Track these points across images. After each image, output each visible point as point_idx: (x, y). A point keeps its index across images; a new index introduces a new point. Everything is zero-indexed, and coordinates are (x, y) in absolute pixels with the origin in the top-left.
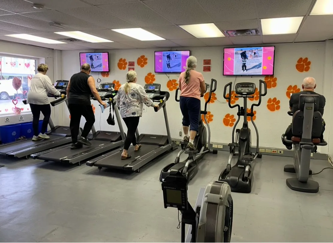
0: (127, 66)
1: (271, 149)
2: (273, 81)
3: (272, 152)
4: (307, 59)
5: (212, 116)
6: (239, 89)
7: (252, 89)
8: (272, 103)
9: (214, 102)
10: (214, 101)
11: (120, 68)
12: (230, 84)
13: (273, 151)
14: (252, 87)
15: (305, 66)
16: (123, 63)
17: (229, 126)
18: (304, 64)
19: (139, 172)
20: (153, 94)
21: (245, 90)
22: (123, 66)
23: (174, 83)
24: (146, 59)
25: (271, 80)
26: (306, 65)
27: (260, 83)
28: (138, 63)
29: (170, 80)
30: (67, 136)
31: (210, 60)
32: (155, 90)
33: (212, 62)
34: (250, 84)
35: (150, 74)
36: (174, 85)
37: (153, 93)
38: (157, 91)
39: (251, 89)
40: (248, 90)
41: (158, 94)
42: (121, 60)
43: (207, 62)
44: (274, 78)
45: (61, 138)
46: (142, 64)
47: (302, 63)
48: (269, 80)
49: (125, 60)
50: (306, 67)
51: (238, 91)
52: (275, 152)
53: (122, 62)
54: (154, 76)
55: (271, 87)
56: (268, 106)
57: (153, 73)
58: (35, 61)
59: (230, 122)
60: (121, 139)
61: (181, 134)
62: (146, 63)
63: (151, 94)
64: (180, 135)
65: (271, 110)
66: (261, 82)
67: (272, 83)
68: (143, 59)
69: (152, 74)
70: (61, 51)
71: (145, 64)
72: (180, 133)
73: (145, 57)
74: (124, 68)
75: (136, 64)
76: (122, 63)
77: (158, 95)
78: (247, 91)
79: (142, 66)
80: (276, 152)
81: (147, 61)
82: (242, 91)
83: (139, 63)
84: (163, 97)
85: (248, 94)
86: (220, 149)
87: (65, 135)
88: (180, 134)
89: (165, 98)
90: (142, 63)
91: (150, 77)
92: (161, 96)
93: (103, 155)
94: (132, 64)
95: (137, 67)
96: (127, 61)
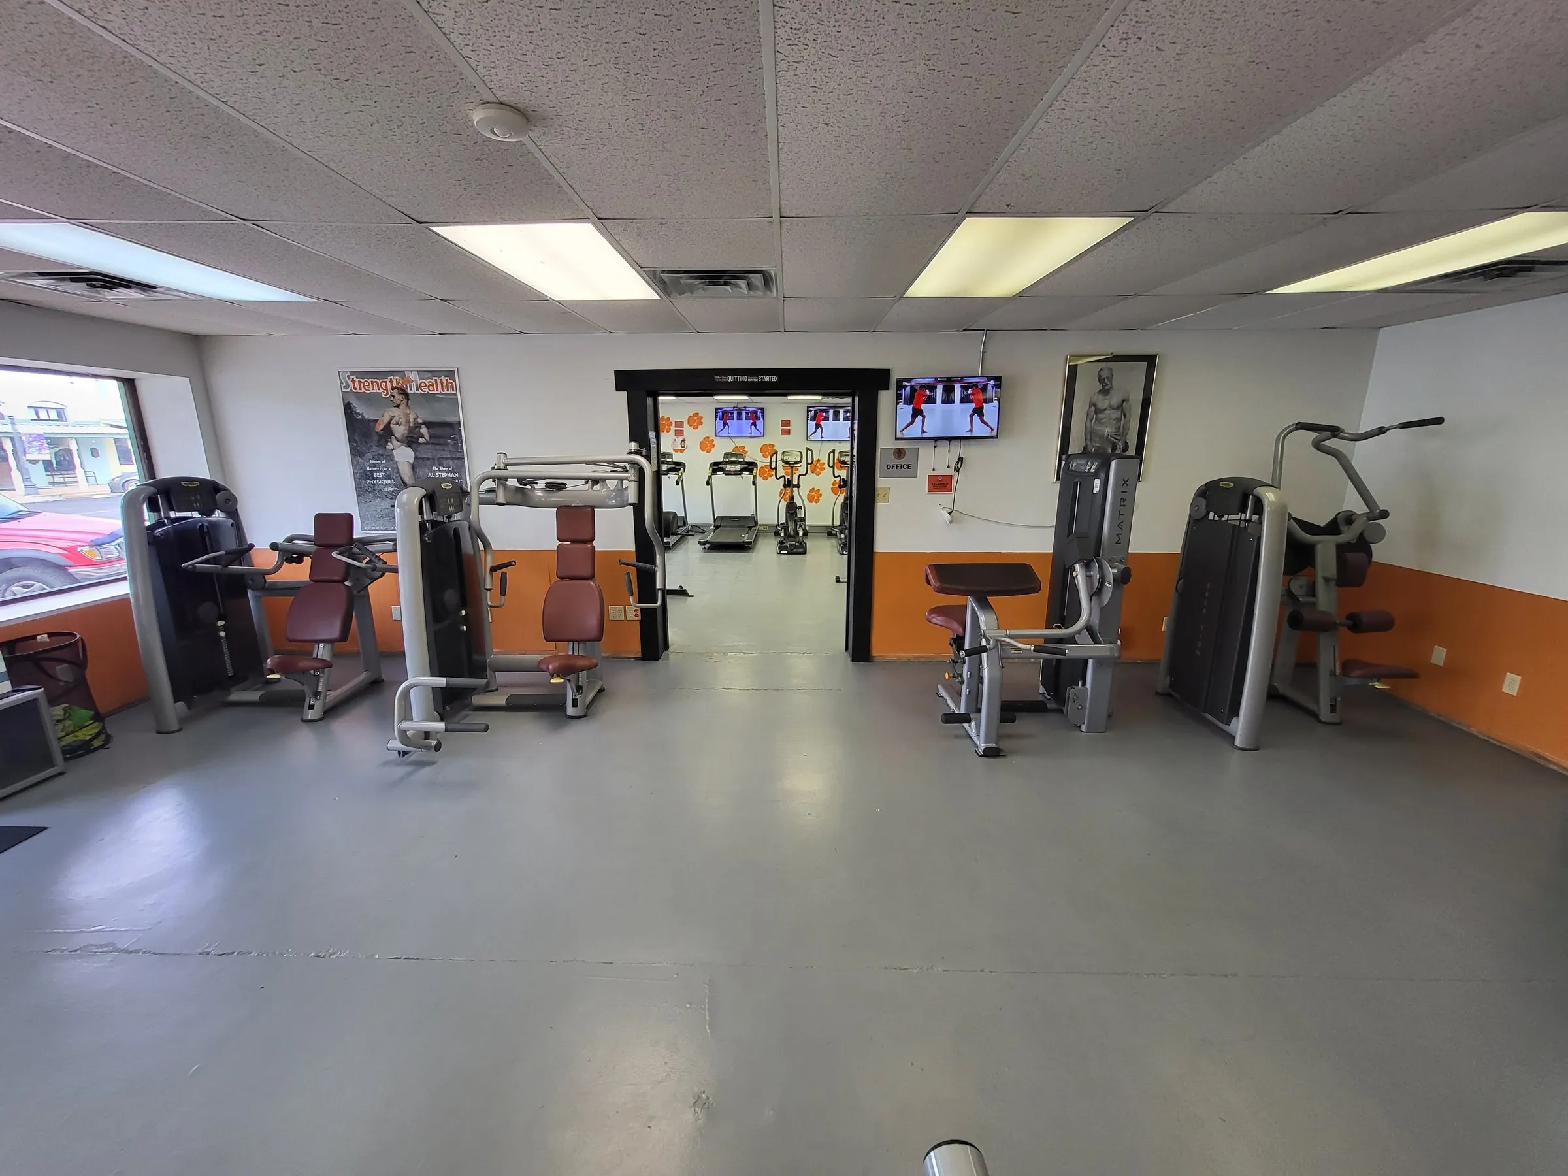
0: (673, 428)
12: (833, 451)
16: (667, 424)
22: (667, 427)
23: (741, 451)
24: (702, 418)
29: (737, 447)
31: (789, 421)
35: (707, 438)
43: (786, 423)
49: (669, 419)
53: (665, 422)
57: (712, 436)
59: (816, 498)
62: (701, 424)
68: (696, 419)
73: (701, 416)
74: (668, 431)
75: (686, 424)
79: (696, 428)
81: (703, 421)
83: (690, 424)
90: (696, 424)
91: (707, 442)
94: (680, 424)
95: (687, 428)
96: (673, 420)
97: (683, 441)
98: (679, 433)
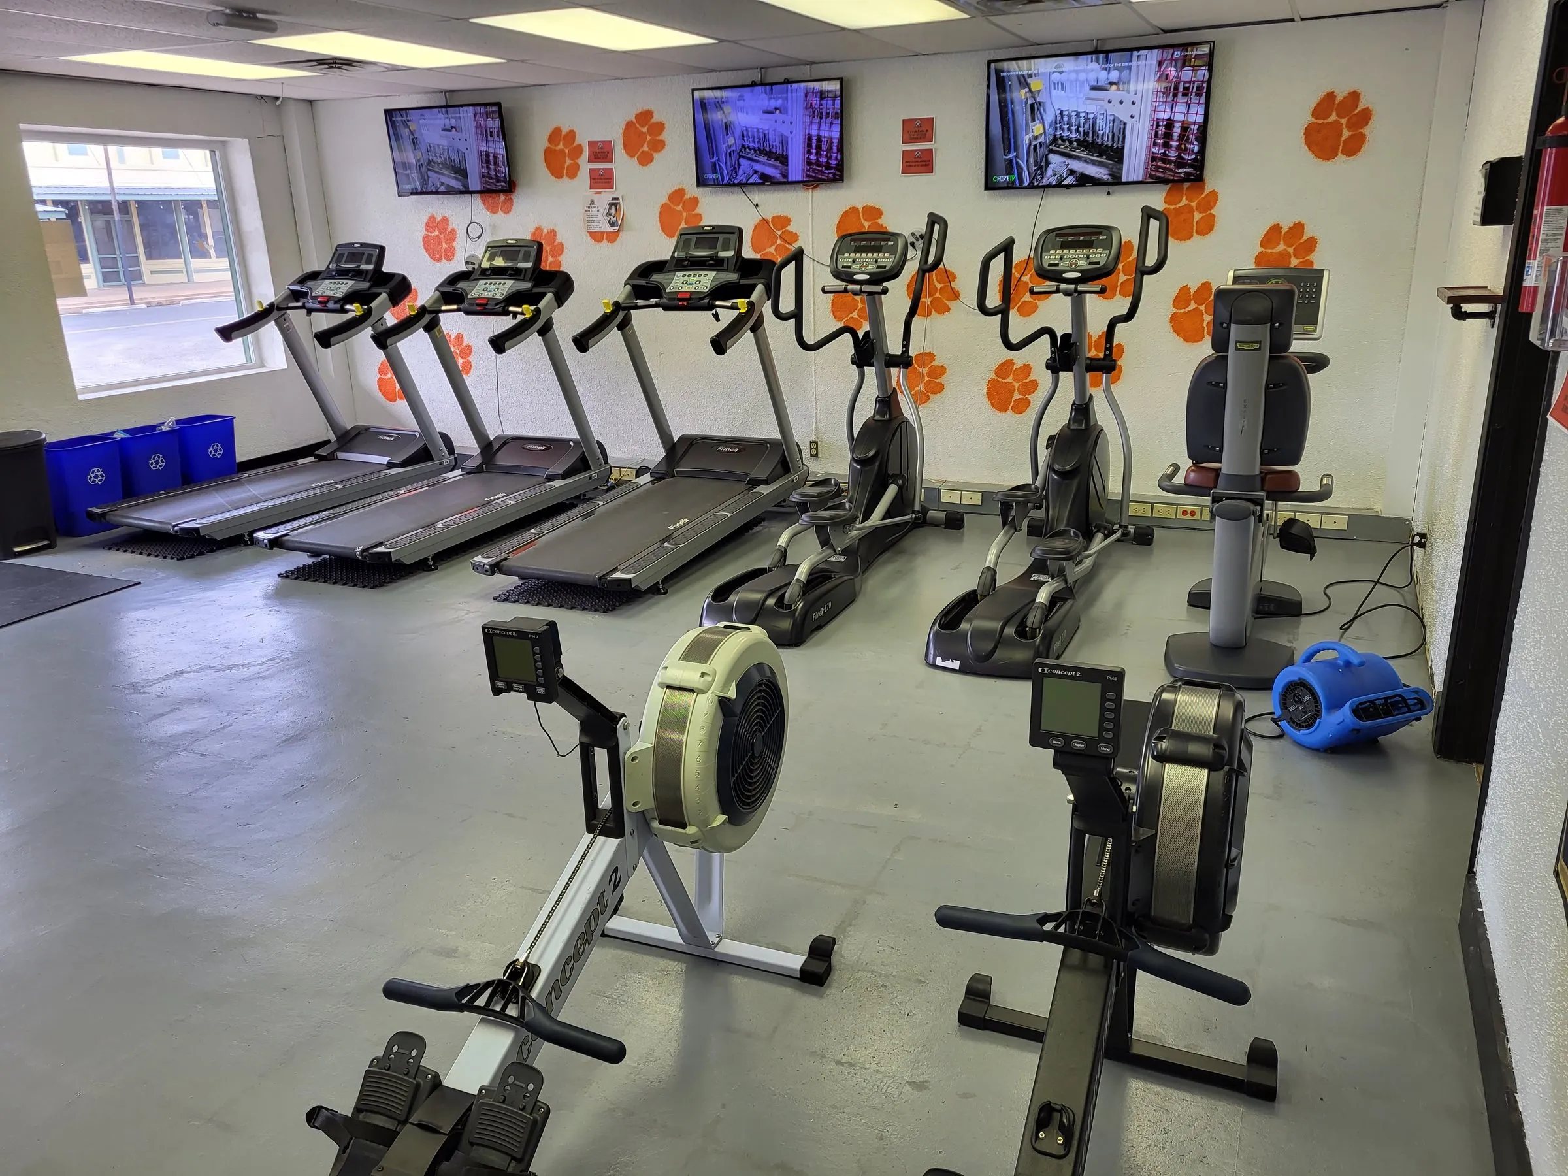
0: (585, 165)
1: (1177, 505)
2: (1200, 208)
3: (1180, 516)
4: (1355, 96)
5: (942, 370)
6: (1051, 257)
7: (1105, 254)
8: (1193, 306)
9: (948, 309)
10: (951, 304)
11: (558, 175)
13: (1185, 513)
14: (1107, 245)
15: (1346, 134)
16: (567, 151)
17: (1010, 413)
18: (1343, 121)
19: (666, 593)
20: (712, 274)
21: (1075, 260)
22: (568, 162)
23: (779, 233)
24: (660, 127)
25: (1193, 204)
26: (1349, 127)
27: (1146, 218)
28: (626, 146)
29: (764, 220)
30: (390, 465)
31: (930, 121)
32: (722, 254)
33: (939, 130)
34: (1100, 234)
35: (677, 195)
36: (779, 242)
37: (711, 268)
38: (728, 258)
39: (1099, 256)
40: (1088, 258)
41: (734, 271)
42: (555, 135)
43: (919, 130)
44: (1207, 192)
45: (367, 471)
46: (643, 152)
47: (1333, 117)
48: (1184, 202)
49: (571, 135)
50: (1351, 137)
51: (1046, 265)
52: (1193, 513)
53: (561, 146)
54: (695, 201)
55: (1190, 237)
56: (1174, 319)
57: (691, 188)
58: (213, 153)
59: (1017, 396)
60: (587, 468)
61: (816, 449)
62: (659, 146)
63: (703, 273)
64: (812, 455)
65: (1186, 340)
66: (1148, 213)
67: (1197, 216)
68: (645, 130)
69: (687, 197)
70: (311, 102)
71: (657, 151)
72: (814, 446)
73: (657, 118)
74: (573, 173)
75: (619, 151)
76: (562, 151)
77: (733, 277)
78: (1081, 263)
79: (645, 160)
80: (1197, 517)
81: (664, 136)
82: (1064, 265)
83: (630, 148)
84: (753, 287)
85: (1087, 277)
86: (973, 509)
87: (384, 460)
88: (814, 452)
89: (760, 288)
90: (645, 148)
91: (680, 208)
92: (744, 282)
93: (532, 531)
94: (601, 152)
95: (622, 164)
96: (583, 139)
97: (614, 204)
98: (603, 180)
